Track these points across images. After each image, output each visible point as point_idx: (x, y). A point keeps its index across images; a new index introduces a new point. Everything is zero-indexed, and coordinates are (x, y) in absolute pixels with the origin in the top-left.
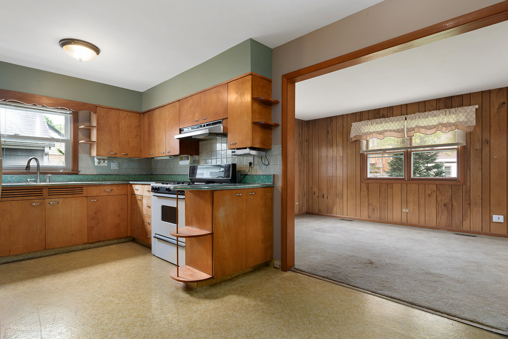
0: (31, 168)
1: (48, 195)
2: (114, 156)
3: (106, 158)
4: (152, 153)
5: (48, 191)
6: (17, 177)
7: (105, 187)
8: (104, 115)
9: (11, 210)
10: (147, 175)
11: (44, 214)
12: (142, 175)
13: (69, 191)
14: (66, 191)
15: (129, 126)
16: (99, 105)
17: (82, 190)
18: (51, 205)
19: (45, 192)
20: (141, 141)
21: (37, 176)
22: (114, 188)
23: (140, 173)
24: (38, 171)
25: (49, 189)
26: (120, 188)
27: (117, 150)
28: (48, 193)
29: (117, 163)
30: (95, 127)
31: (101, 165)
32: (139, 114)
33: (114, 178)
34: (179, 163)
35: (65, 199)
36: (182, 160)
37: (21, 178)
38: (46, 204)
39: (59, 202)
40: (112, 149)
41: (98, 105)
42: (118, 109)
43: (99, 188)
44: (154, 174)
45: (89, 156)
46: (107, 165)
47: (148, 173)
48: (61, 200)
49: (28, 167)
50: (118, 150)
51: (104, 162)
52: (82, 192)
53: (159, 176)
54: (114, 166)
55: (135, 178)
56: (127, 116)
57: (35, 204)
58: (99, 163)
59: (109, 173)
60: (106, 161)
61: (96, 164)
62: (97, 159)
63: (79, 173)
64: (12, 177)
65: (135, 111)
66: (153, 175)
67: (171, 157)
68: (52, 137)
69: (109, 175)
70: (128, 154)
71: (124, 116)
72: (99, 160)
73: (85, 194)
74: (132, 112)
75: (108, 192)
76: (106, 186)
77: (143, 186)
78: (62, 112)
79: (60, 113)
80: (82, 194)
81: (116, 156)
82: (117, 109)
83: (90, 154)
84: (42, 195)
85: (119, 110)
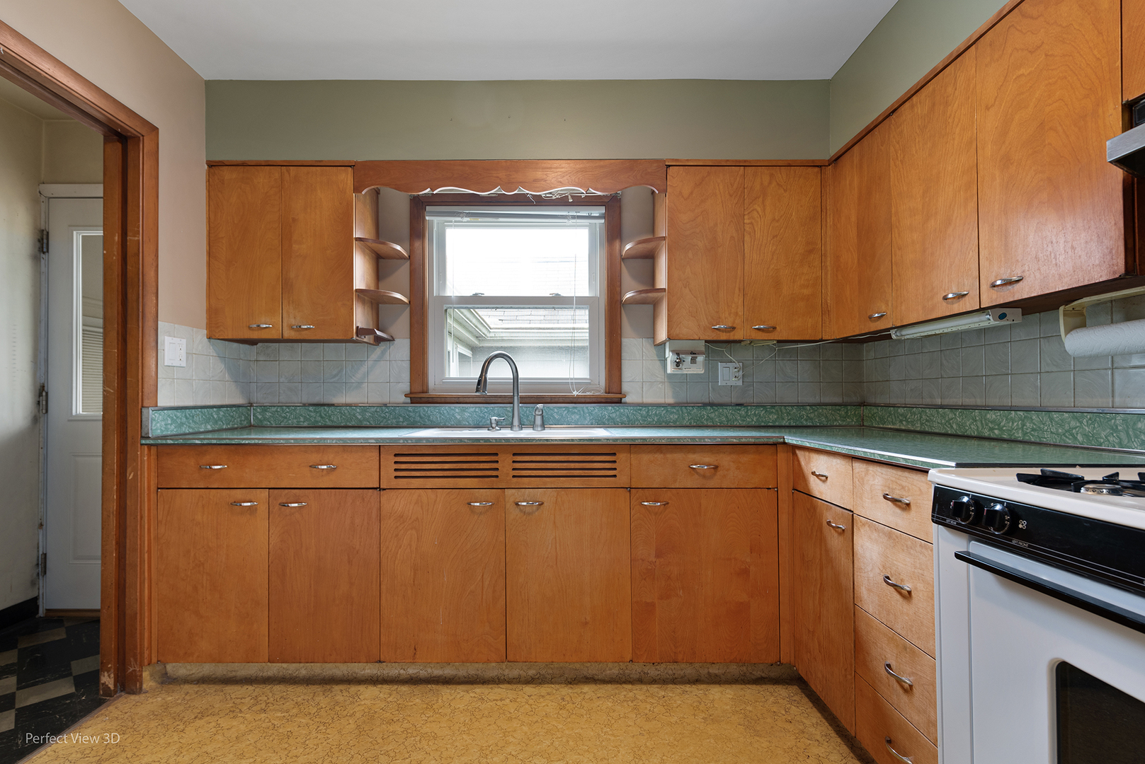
0: (488, 387)
1: (514, 476)
2: (724, 337)
3: (701, 346)
4: (884, 308)
5: (514, 462)
6: (475, 411)
7: (692, 456)
8: (692, 193)
9: (417, 518)
10: (844, 405)
11: (502, 538)
12: (826, 405)
13: (572, 465)
14: (565, 465)
15: (778, 221)
16: (677, 160)
17: (615, 462)
18: (521, 511)
19: (505, 464)
20: (826, 274)
21: (513, 407)
22: (725, 460)
23: (817, 400)
24: (516, 394)
25: (514, 454)
26: (745, 458)
27: (737, 314)
28: (514, 469)
29: (737, 365)
30: (664, 238)
31: (685, 372)
32: (816, 169)
33: (727, 417)
34: (1061, 343)
35: (562, 492)
36: (1083, 325)
37: (481, 415)
38: (508, 506)
39: (543, 504)
40: (717, 312)
41: (673, 160)
42: (740, 161)
43: (669, 456)
44: (872, 400)
45: (652, 343)
46: (703, 372)
47: (846, 400)
48: (548, 496)
49: (482, 382)
50: (741, 313)
51: (693, 361)
52: (615, 469)
53: (901, 411)
54: (728, 375)
55: (801, 417)
56: (770, 183)
57: (478, 504)
58: (678, 364)
59: (714, 398)
60: (700, 359)
61: (670, 369)
62: (673, 351)
63: (623, 400)
64: (464, 411)
65: (802, 161)
66: (870, 405)
67: (1002, 317)
68: (557, 294)
69: (712, 405)
70: (775, 328)
71: (762, 184)
72: (678, 354)
73: (622, 480)
74: (789, 165)
75: (704, 476)
76: (694, 453)
77: (859, 466)
78: (578, 214)
79: (574, 217)
80: (615, 476)
81: (732, 336)
82: (736, 161)
83: (653, 335)
84: (497, 476)
85: (745, 165)
